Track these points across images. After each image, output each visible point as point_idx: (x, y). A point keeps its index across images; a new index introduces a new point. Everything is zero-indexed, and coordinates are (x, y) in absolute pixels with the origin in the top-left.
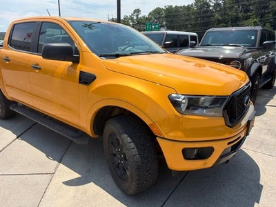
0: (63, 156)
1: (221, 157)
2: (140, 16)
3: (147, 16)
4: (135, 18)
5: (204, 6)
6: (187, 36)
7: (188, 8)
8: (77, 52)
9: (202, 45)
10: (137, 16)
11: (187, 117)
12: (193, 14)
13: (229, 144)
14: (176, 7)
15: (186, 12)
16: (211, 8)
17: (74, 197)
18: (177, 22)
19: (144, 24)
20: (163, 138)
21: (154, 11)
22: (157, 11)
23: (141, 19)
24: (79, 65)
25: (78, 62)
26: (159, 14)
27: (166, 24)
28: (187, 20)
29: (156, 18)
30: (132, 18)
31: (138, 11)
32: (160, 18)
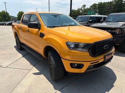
0: (36, 64)
1: (88, 69)
2: (85, 8)
3: (89, 8)
4: (83, 9)
5: (119, 2)
6: (102, 17)
7: (111, 3)
8: (40, 25)
9: (106, 22)
10: (84, 8)
11: (72, 51)
12: (113, 6)
13: (91, 63)
14: (104, 2)
15: (109, 5)
16: (123, 2)
17: (35, 78)
18: (104, 10)
19: (87, 12)
20: (63, 58)
21: (93, 5)
22: (94, 5)
23: (86, 9)
24: (40, 30)
25: (40, 29)
26: (95, 6)
27: (98, 11)
28: (109, 9)
29: (93, 9)
30: (81, 9)
31: (84, 6)
32: (95, 8)
